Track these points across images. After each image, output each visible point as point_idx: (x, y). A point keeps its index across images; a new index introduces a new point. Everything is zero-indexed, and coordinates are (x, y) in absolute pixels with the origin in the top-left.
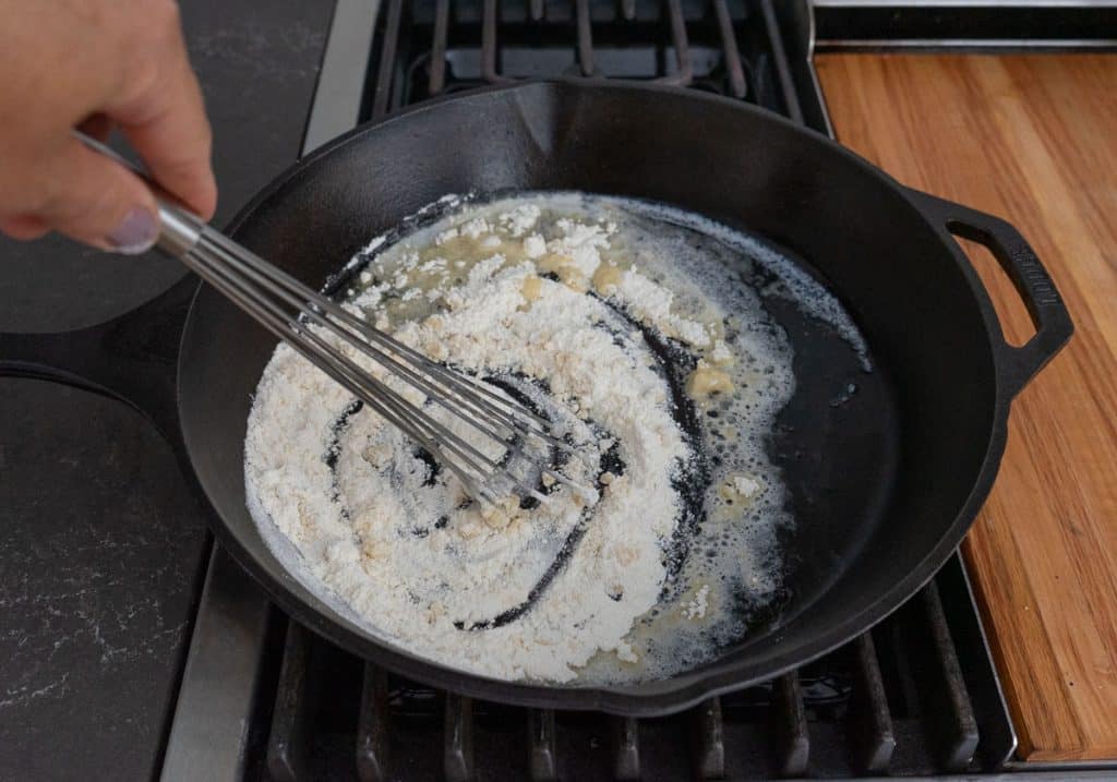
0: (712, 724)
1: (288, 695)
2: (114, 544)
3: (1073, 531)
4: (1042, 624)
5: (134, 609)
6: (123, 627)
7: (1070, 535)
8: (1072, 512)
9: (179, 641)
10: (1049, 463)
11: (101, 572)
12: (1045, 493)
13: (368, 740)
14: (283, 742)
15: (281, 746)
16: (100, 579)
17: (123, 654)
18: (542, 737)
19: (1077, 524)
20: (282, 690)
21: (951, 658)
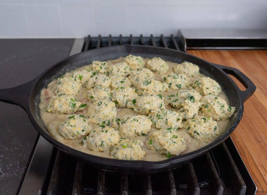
0: (172, 184)
1: (53, 180)
2: (8, 149)
3: (259, 141)
4: (254, 162)
5: (11, 164)
6: (8, 168)
7: (258, 142)
8: (258, 137)
9: (24, 171)
10: (251, 127)
11: (3, 156)
12: (251, 133)
13: (76, 190)
14: (51, 191)
15: (50, 192)
16: (3, 157)
17: (7, 175)
18: (125, 188)
19: (260, 140)
20: (52, 178)
21: (236, 168)
